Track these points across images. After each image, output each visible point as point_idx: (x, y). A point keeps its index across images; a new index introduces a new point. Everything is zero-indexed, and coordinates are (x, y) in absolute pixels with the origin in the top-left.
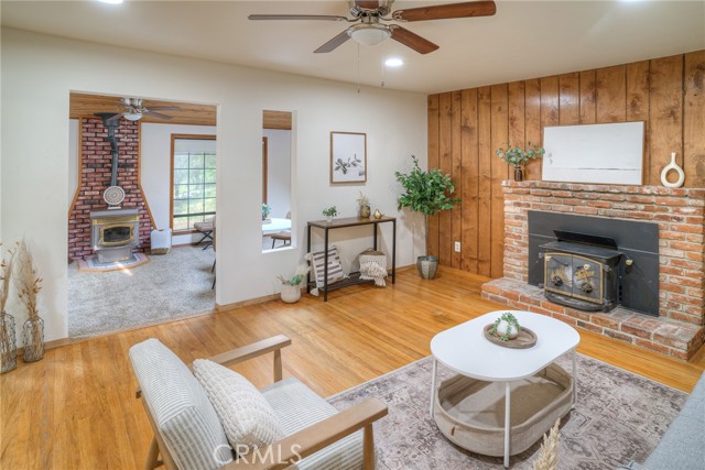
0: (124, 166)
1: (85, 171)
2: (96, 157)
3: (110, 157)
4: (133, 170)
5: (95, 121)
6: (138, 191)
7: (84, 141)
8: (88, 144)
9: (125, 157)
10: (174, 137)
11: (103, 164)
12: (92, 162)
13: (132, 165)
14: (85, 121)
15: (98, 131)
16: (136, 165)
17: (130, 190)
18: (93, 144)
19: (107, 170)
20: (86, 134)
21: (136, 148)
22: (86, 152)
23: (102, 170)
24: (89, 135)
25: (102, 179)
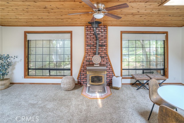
0: (101, 46)
1: (87, 48)
2: (90, 42)
3: (96, 42)
4: (105, 48)
5: (90, 27)
6: (107, 57)
7: (86, 35)
8: (88, 36)
9: (102, 42)
10: (122, 32)
11: (93, 45)
12: (89, 44)
13: (104, 46)
14: (86, 27)
15: (91, 31)
16: (106, 46)
17: (104, 56)
18: (89, 36)
19: (95, 48)
20: (87, 32)
21: (106, 38)
22: (87, 40)
23: (93, 48)
24: (88, 32)
25: (93, 51)
